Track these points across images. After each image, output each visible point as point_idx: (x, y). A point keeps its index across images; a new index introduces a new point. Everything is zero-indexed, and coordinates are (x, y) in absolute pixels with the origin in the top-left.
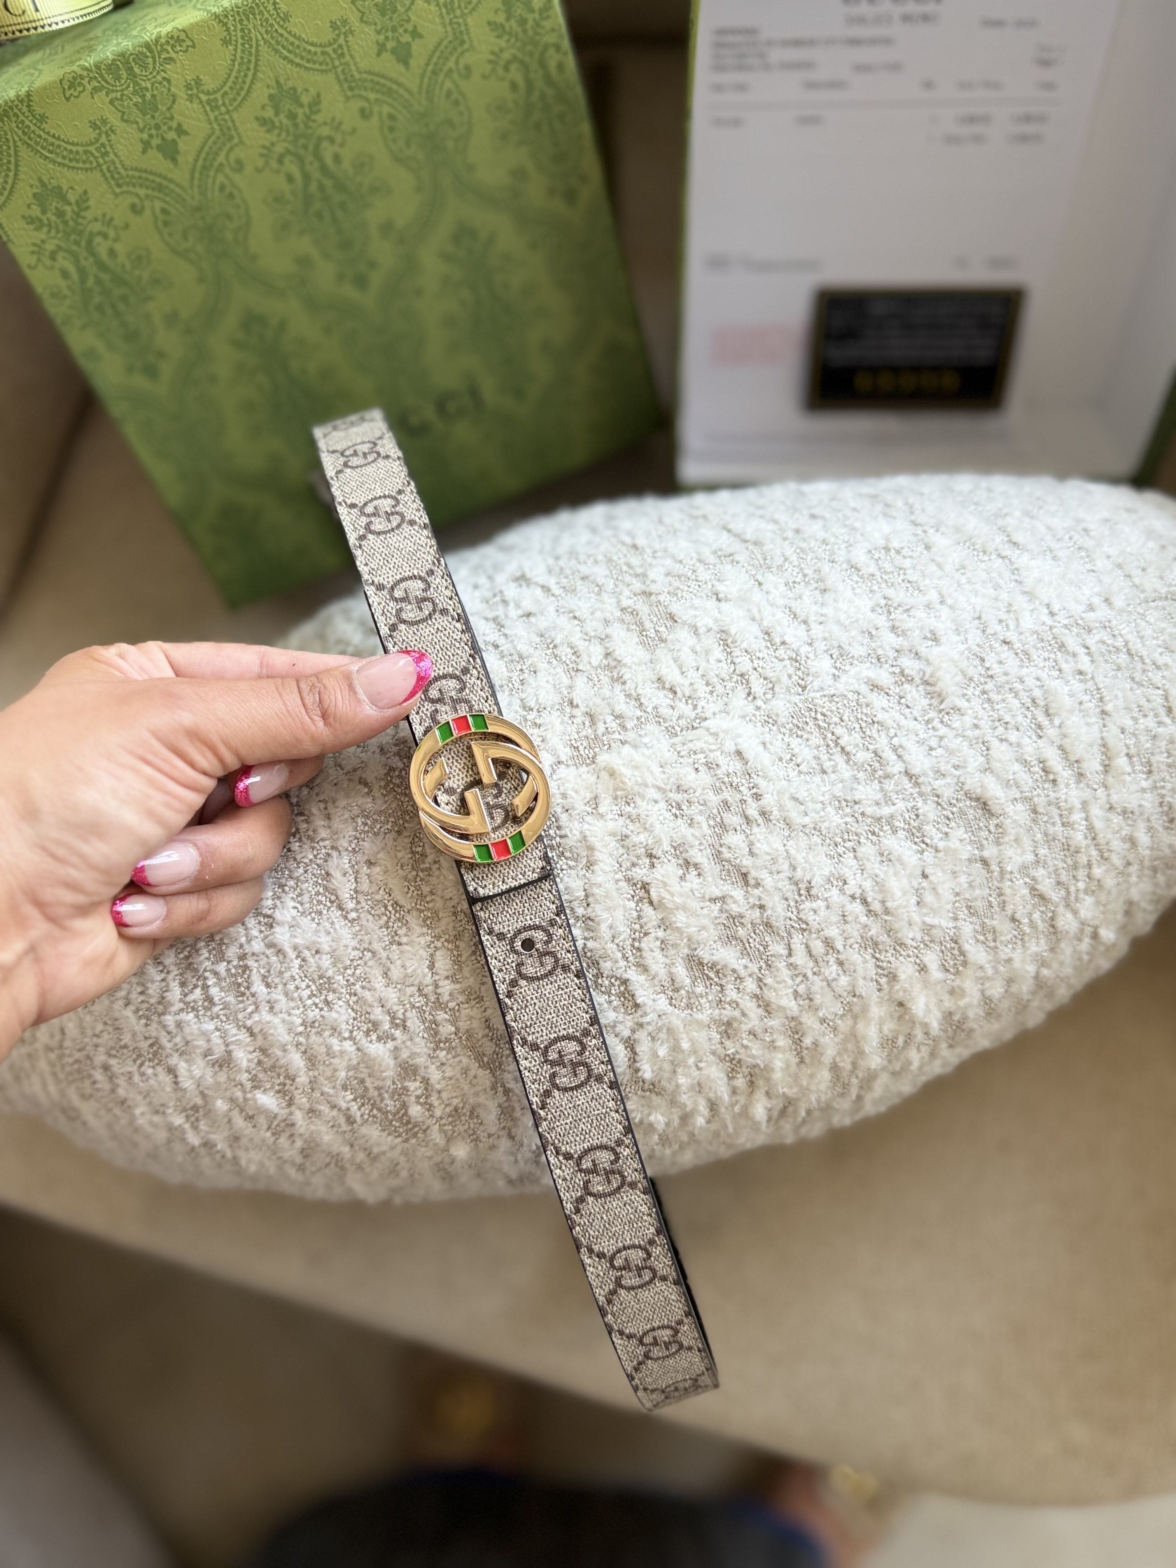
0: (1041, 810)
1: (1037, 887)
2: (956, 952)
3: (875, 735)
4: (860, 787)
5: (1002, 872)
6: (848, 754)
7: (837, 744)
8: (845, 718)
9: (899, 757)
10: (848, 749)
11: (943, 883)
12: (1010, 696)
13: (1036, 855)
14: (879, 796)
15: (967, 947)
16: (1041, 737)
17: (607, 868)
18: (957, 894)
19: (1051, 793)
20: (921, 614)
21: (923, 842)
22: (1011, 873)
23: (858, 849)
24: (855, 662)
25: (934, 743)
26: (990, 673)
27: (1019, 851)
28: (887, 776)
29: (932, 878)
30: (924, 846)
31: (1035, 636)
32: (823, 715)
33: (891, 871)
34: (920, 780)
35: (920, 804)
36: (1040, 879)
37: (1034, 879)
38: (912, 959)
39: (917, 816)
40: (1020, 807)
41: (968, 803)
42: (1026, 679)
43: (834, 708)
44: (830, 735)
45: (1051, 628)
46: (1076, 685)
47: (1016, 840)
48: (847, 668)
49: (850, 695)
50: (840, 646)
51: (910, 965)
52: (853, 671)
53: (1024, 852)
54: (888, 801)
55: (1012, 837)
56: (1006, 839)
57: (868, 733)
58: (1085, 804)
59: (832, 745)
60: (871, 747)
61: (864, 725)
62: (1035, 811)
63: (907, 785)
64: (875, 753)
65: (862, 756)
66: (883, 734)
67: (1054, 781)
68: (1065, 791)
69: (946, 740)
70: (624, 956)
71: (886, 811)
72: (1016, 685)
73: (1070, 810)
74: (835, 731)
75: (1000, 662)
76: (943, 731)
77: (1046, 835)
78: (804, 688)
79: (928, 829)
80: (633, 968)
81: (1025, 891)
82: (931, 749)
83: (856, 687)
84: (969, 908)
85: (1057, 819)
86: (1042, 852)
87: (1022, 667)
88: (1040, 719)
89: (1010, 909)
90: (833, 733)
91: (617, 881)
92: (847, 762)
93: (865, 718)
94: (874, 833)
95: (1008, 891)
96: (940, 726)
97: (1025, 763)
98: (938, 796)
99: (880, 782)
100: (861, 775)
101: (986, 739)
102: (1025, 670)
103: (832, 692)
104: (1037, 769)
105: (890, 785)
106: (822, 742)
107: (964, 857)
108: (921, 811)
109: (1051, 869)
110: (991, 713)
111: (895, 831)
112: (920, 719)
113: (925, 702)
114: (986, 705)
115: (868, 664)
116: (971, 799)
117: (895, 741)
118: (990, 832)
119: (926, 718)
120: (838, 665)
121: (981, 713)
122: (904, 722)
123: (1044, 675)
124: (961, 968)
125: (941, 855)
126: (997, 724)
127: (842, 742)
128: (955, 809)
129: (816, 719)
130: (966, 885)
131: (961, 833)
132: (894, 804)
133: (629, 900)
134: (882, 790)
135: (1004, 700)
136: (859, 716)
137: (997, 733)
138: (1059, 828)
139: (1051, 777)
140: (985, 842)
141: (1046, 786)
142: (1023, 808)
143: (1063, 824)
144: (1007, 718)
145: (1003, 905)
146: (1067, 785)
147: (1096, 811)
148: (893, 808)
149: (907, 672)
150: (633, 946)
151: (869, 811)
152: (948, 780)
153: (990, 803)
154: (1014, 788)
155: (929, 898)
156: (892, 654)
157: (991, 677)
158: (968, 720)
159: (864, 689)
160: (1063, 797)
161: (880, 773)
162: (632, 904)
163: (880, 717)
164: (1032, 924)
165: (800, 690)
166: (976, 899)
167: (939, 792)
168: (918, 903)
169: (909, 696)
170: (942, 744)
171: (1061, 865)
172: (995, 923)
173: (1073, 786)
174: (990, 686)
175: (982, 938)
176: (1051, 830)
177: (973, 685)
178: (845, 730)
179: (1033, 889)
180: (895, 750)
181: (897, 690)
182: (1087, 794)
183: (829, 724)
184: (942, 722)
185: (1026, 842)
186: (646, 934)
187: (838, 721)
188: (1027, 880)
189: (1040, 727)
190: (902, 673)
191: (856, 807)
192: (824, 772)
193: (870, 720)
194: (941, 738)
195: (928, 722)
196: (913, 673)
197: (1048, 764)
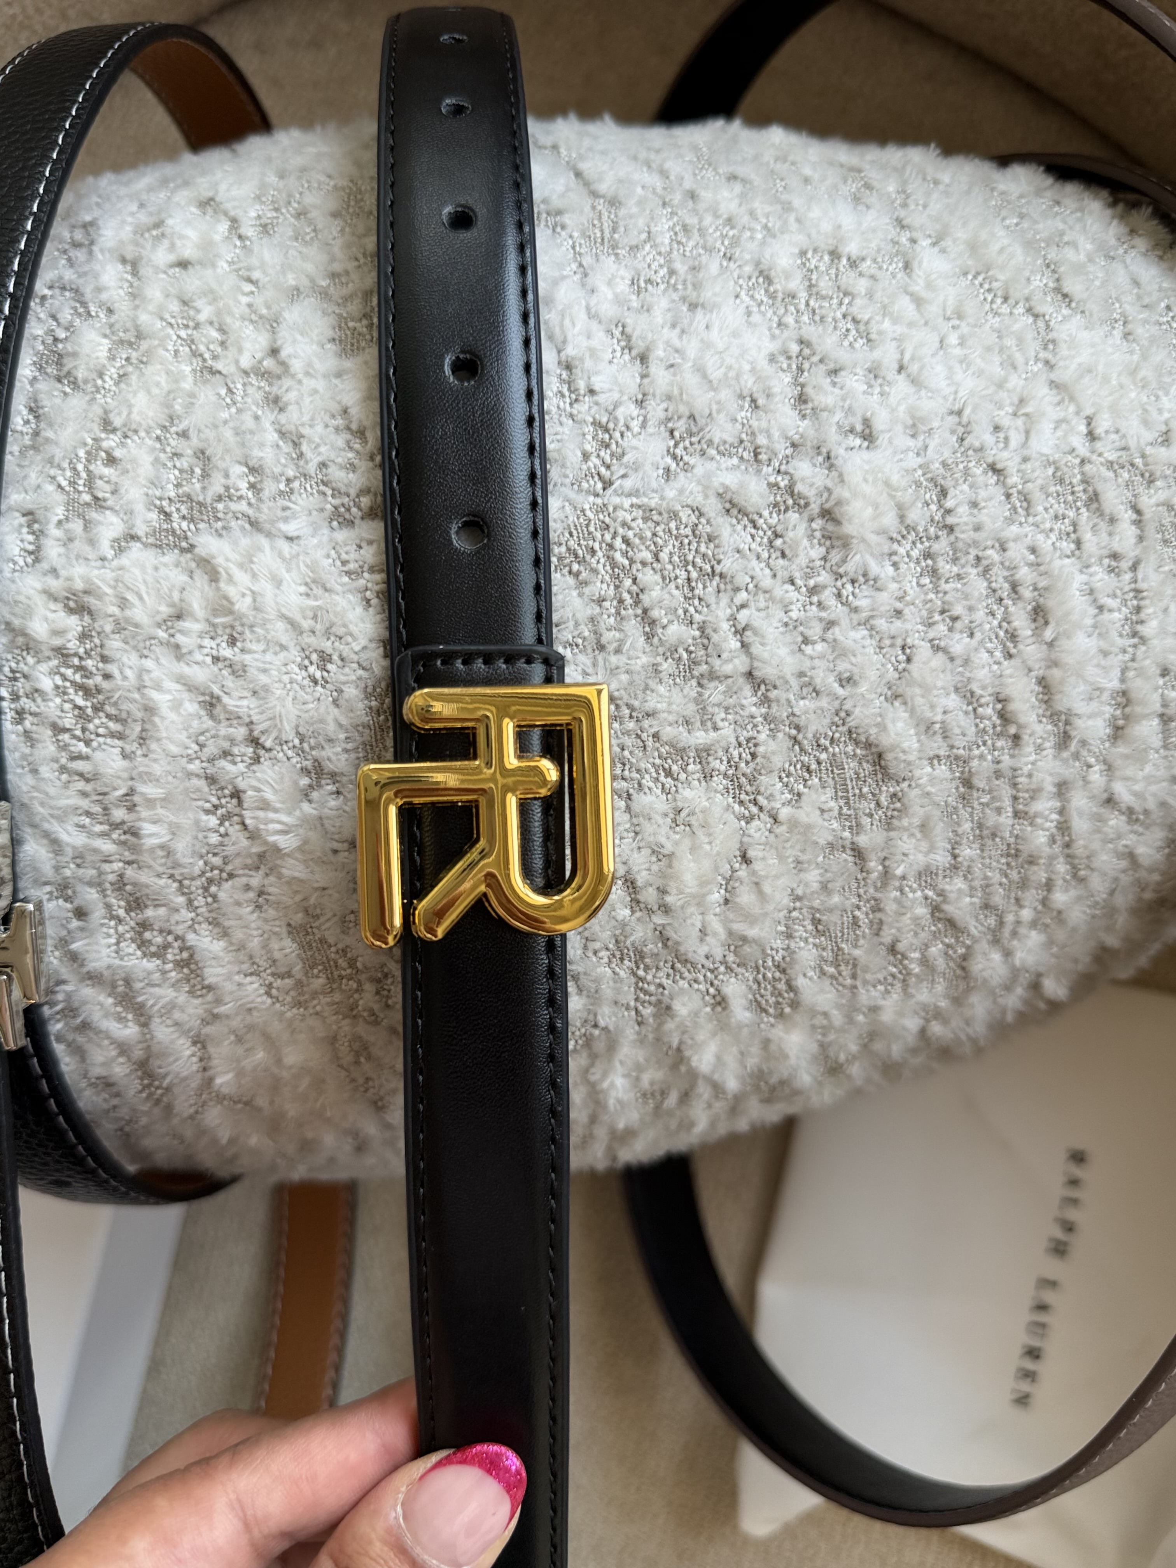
0: (981, 785)
1: (946, 907)
2: (782, 986)
3: (712, 600)
4: (662, 689)
5: (886, 874)
6: (653, 623)
7: (637, 602)
8: (664, 556)
9: (744, 645)
10: (655, 613)
11: (777, 877)
12: (973, 572)
13: (955, 857)
14: (692, 708)
15: (801, 982)
16: (1009, 656)
17: (174, 749)
18: (798, 898)
19: (1006, 758)
20: (854, 382)
21: (755, 802)
22: (904, 878)
23: (635, 797)
24: (713, 452)
25: (815, 631)
26: (950, 520)
27: (924, 846)
28: (713, 676)
29: (757, 866)
30: (754, 810)
31: (1050, 471)
32: (626, 541)
33: (687, 843)
34: (773, 694)
35: (762, 737)
36: (952, 896)
37: (941, 894)
38: (702, 987)
39: (754, 756)
40: (942, 770)
41: (850, 749)
42: (1011, 545)
43: (649, 534)
44: (628, 582)
45: (1083, 462)
46: (1100, 577)
47: (924, 827)
48: (692, 461)
49: (684, 515)
50: (692, 417)
51: (697, 997)
52: (701, 467)
53: (932, 849)
54: (708, 722)
55: (916, 821)
56: (905, 822)
57: (699, 591)
58: (1062, 788)
59: (629, 601)
60: (697, 618)
61: (694, 575)
62: (967, 783)
63: (748, 698)
64: (702, 629)
65: (675, 631)
66: (724, 599)
67: (1016, 738)
68: (1033, 757)
69: (836, 630)
70: (190, 902)
71: (700, 737)
72: (990, 552)
73: (1035, 793)
74: (640, 576)
75: (974, 505)
76: (837, 610)
77: (980, 826)
78: (607, 484)
79: (770, 783)
80: (205, 926)
81: (922, 911)
82: (806, 641)
83: (698, 499)
84: (816, 922)
85: (1007, 803)
86: (967, 852)
87: (1010, 521)
88: (1016, 624)
89: (887, 936)
90: (635, 581)
91: (190, 775)
92: (649, 637)
93: (698, 560)
94: (669, 773)
95: (890, 907)
96: (832, 602)
97: (970, 697)
98: (798, 728)
99: (700, 685)
100: (667, 666)
101: (909, 641)
102: (1014, 529)
103: (653, 504)
104: (989, 711)
105: (715, 693)
106: (611, 591)
107: (822, 842)
108: (761, 749)
109: (977, 883)
110: (932, 596)
111: (707, 776)
112: (799, 582)
113: (817, 553)
114: (926, 580)
115: (735, 460)
116: (857, 743)
117: (743, 616)
118: (878, 804)
119: (812, 583)
120: (679, 452)
121: (912, 591)
122: (767, 582)
123: (1045, 544)
124: (787, 1010)
125: (781, 830)
126: (937, 617)
127: (646, 599)
128: (823, 756)
129: (611, 546)
130: (816, 886)
131: (826, 798)
132: (716, 728)
133: (207, 812)
134: (699, 700)
135: (959, 577)
136: (690, 558)
137: (931, 634)
138: (1006, 820)
139: (1012, 730)
140: (866, 821)
141: (999, 744)
142: (948, 775)
143: (1016, 814)
144: (958, 610)
145: (878, 928)
146: (1039, 749)
147: (1079, 801)
148: (713, 735)
149: (799, 488)
150: (206, 889)
151: (668, 732)
152: (824, 702)
153: (889, 756)
154: (939, 738)
155: (745, 897)
156: (782, 449)
157: (951, 529)
158: (886, 600)
159: (713, 507)
160: (1027, 769)
161: (704, 668)
162: (213, 821)
163: (728, 564)
164: (924, 961)
165: (599, 485)
166: (831, 910)
167: (802, 722)
168: (727, 902)
169: (791, 534)
170: (829, 635)
171: (996, 877)
172: (857, 952)
173: (1049, 752)
174: (942, 546)
175: (832, 970)
176: (992, 819)
177: (912, 537)
178: (658, 578)
179: (936, 909)
180: (740, 632)
181: (774, 521)
182: (1071, 771)
183: (632, 561)
184: (839, 595)
185: (941, 832)
186: (231, 876)
187: (648, 556)
188: (930, 893)
189: (1013, 637)
190: (790, 490)
191: (646, 723)
192: (602, 648)
193: (708, 568)
194: (830, 624)
195: (813, 591)
196: (810, 493)
197: (1012, 707)
